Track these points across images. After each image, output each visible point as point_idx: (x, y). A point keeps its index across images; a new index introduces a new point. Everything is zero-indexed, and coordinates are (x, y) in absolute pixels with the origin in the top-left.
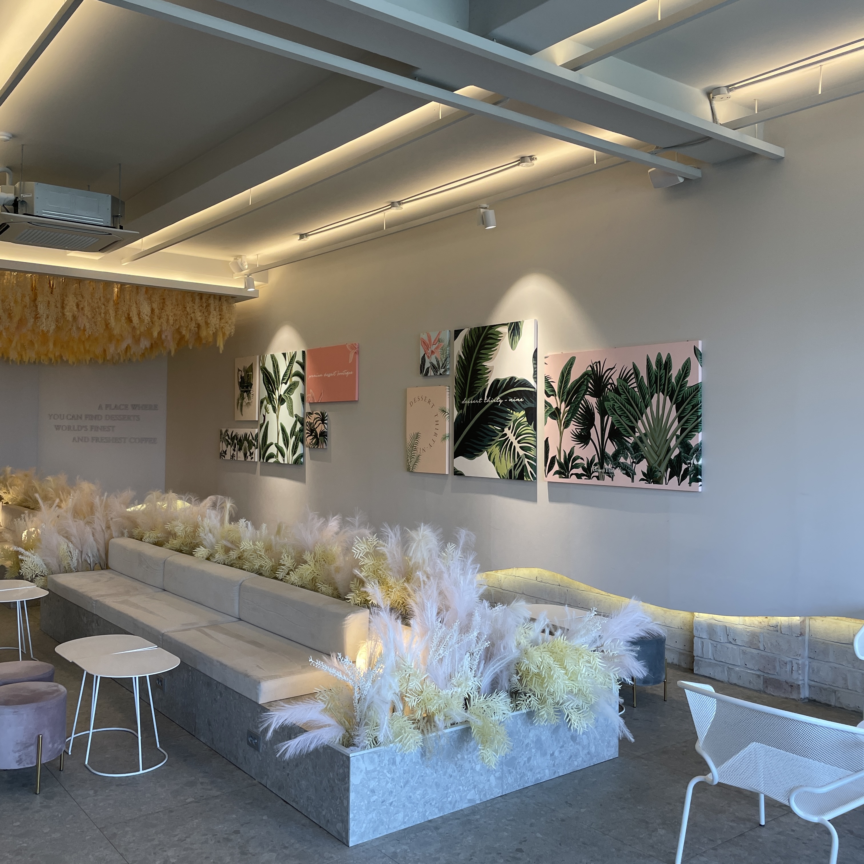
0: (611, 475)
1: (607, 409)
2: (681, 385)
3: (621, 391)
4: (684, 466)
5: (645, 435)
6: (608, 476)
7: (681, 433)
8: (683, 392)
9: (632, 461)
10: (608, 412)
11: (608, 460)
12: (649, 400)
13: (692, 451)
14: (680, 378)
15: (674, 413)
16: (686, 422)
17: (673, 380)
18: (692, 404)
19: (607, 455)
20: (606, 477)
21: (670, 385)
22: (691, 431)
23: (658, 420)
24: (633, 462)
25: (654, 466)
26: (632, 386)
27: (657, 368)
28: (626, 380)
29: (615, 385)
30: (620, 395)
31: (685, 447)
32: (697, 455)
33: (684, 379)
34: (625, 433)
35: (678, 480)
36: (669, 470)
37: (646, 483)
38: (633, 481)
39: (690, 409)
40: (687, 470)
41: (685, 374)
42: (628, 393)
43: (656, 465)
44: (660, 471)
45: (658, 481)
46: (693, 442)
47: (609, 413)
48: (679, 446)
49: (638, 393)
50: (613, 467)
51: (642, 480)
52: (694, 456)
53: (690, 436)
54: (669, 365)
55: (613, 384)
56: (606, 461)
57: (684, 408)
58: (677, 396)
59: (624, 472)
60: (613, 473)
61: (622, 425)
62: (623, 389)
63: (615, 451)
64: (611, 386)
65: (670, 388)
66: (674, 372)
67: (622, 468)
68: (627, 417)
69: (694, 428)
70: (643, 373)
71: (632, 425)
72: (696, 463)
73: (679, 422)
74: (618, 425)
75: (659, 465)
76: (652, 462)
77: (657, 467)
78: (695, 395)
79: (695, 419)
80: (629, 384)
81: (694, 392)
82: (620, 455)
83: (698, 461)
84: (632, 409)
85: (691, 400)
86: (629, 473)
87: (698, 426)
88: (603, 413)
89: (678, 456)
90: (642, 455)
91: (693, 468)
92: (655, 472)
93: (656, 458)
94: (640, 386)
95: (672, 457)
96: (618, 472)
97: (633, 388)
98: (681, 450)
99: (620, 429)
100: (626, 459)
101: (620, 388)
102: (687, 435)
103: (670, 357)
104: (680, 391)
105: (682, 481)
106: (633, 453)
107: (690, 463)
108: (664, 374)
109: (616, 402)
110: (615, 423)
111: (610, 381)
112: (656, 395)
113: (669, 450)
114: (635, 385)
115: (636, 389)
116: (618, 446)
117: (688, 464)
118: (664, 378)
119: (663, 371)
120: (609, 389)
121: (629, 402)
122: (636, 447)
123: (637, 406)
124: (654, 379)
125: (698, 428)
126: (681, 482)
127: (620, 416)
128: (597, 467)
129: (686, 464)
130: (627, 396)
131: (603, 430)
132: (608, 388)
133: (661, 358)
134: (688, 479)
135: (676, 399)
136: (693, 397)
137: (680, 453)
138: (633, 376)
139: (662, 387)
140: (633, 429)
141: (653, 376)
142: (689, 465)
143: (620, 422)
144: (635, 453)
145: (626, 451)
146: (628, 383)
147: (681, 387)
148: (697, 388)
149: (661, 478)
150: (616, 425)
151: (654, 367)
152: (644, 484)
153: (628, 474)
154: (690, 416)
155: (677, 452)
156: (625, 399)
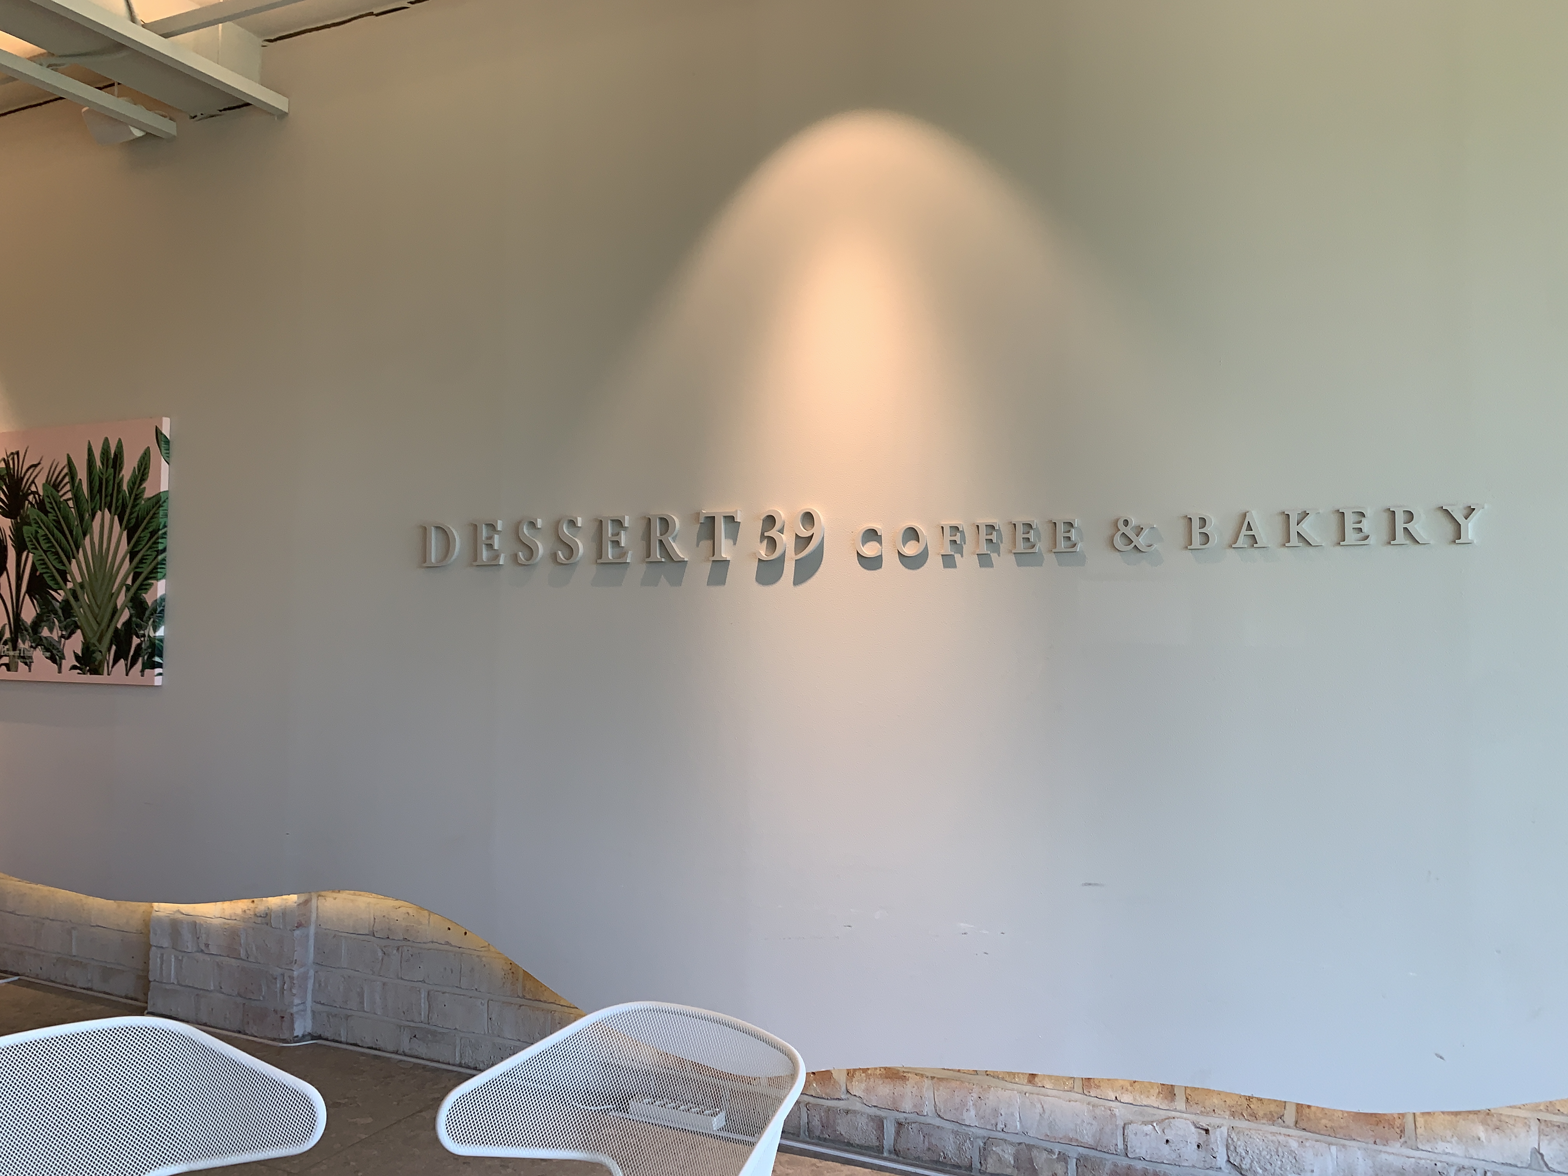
0: (27, 661)
1: (27, 540)
2: (136, 495)
3: (48, 506)
4: (136, 641)
5: (82, 586)
6: (24, 662)
7: (134, 581)
8: (137, 509)
9: (60, 634)
10: (29, 544)
11: (25, 633)
12: (89, 522)
13: (147, 613)
14: (134, 483)
15: (124, 547)
16: (141, 561)
17: (125, 487)
18: (151, 529)
19: (23, 624)
20: (21, 665)
21: (120, 496)
22: (147, 578)
23: (100, 558)
24: (62, 636)
25: (92, 641)
26: (65, 497)
27: (103, 464)
28: (56, 486)
29: (39, 496)
30: (46, 513)
31: (138, 605)
32: (154, 621)
33: (140, 484)
34: (51, 583)
35: (126, 665)
36: (114, 647)
37: (79, 673)
38: (60, 672)
39: (146, 539)
40: (139, 646)
41: (143, 475)
42: (59, 509)
43: (94, 641)
44: (100, 652)
45: (96, 671)
46: (149, 598)
47: (30, 547)
48: (130, 604)
49: (73, 509)
50: (31, 647)
51: (74, 667)
52: (150, 622)
53: (144, 587)
54: (120, 459)
55: (37, 493)
56: (22, 636)
57: (139, 537)
58: (131, 514)
59: (48, 654)
60: (31, 657)
61: (48, 568)
62: (51, 503)
63: (36, 617)
64: (35, 497)
65: (120, 501)
66: (127, 473)
67: (44, 646)
68: (57, 553)
69: (151, 572)
70: (82, 474)
71: (62, 568)
72: (152, 634)
73: (131, 561)
74: (43, 568)
75: (100, 640)
76: (90, 634)
77: (97, 644)
78: (154, 514)
79: (154, 557)
80: (61, 494)
81: (153, 508)
82: (43, 624)
83: (155, 631)
84: (63, 539)
85: (148, 523)
86: (55, 656)
87: (157, 568)
88: (20, 548)
89: (127, 624)
90: (75, 622)
91: (148, 644)
92: (94, 652)
93: (95, 627)
94: (77, 498)
95: (119, 626)
96: (38, 655)
97: (66, 500)
98: (132, 612)
99: (45, 576)
100: (51, 630)
101: (47, 500)
102: (142, 585)
103: (122, 446)
104: (134, 506)
105: (132, 666)
106: (62, 619)
107: (144, 636)
108: (112, 477)
109: (40, 527)
110: (37, 563)
111: (33, 489)
112: (99, 513)
113: (115, 611)
114: (69, 495)
115: (71, 503)
116: (40, 606)
117: (142, 637)
118: (111, 483)
119: (111, 471)
120: (30, 503)
121: (59, 527)
122: (67, 607)
123: (71, 532)
124: (97, 484)
125: (158, 572)
126: (130, 669)
127: (45, 552)
128: (7, 647)
129: (138, 637)
130: (57, 517)
131: (19, 578)
132: (29, 500)
133: (109, 447)
134: (139, 665)
135: (129, 520)
136: (152, 518)
137: (131, 616)
138: (67, 479)
139: (109, 498)
140: (63, 574)
141: (97, 478)
142: (142, 639)
143: (45, 564)
144: (65, 620)
145: (53, 616)
146: (58, 492)
147: (135, 499)
148: (158, 501)
149: (101, 664)
150: (38, 567)
151: (98, 463)
152: (76, 676)
153: (53, 659)
154: (147, 551)
155: (125, 615)
156: (54, 520)
